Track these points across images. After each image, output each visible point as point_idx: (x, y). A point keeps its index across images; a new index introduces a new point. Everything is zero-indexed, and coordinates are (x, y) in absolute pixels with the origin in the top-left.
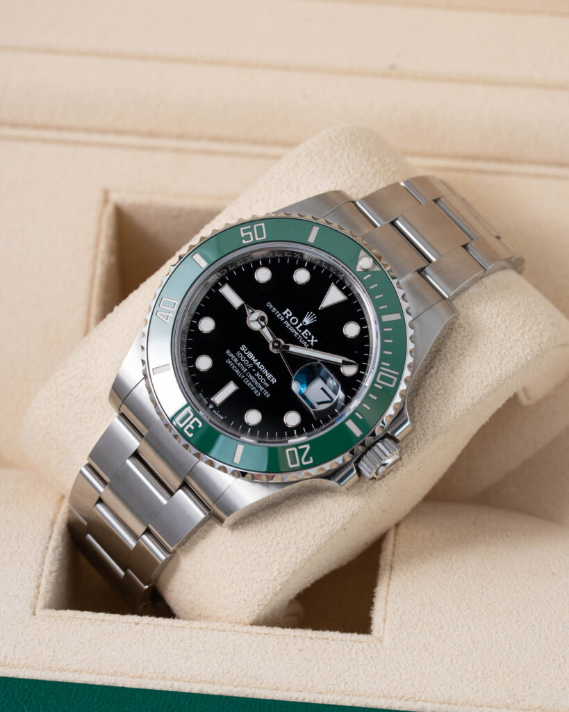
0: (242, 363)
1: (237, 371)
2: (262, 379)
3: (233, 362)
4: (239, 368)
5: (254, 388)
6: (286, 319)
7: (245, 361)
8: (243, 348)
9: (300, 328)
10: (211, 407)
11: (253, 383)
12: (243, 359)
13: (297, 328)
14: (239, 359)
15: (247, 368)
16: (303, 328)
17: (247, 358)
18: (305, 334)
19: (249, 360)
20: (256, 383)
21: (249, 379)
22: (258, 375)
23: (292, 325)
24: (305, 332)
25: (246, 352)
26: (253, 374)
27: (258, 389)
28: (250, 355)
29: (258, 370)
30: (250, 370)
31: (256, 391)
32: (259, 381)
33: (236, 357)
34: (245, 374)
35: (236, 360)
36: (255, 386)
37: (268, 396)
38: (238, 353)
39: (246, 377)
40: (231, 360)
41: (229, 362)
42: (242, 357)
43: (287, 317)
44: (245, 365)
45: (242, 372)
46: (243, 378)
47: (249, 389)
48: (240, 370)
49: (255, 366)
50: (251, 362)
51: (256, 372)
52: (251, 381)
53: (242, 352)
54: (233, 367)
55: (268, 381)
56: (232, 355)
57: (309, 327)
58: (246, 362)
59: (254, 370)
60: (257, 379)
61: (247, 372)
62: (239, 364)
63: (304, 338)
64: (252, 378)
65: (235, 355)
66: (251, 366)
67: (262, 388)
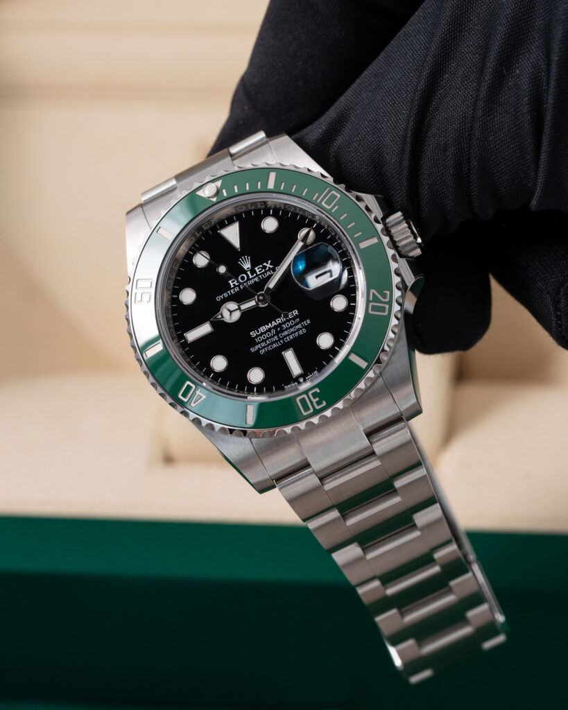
0: (268, 338)
1: (275, 346)
2: (290, 324)
3: (264, 347)
4: (272, 343)
5: (297, 333)
6: (239, 286)
7: (266, 336)
8: (253, 334)
9: (252, 275)
10: (301, 380)
11: (291, 334)
12: (264, 337)
13: (251, 277)
14: (263, 341)
15: (274, 335)
16: (253, 271)
17: (265, 333)
18: (260, 271)
19: (267, 331)
20: (292, 330)
21: (286, 336)
22: (284, 326)
23: (247, 281)
24: (257, 271)
25: (258, 332)
26: (282, 331)
27: (299, 330)
28: (263, 329)
29: (280, 325)
30: (277, 333)
31: (301, 332)
32: (291, 327)
33: (259, 343)
34: (280, 339)
35: (263, 344)
36: (295, 332)
37: (309, 322)
38: (257, 340)
39: (283, 338)
40: (261, 349)
41: (262, 352)
42: (262, 338)
43: (237, 284)
44: (271, 337)
45: (276, 341)
46: (283, 341)
47: (295, 339)
48: (274, 342)
49: (275, 327)
50: (269, 330)
51: (282, 328)
52: (288, 335)
53: (257, 336)
54: (269, 349)
55: (294, 319)
56: (257, 347)
57: (254, 265)
58: (269, 335)
59: (279, 329)
60: (289, 328)
61: (278, 337)
62: (268, 342)
63: (263, 273)
64: (286, 333)
65: (257, 344)
66: (273, 331)
67: (299, 326)
